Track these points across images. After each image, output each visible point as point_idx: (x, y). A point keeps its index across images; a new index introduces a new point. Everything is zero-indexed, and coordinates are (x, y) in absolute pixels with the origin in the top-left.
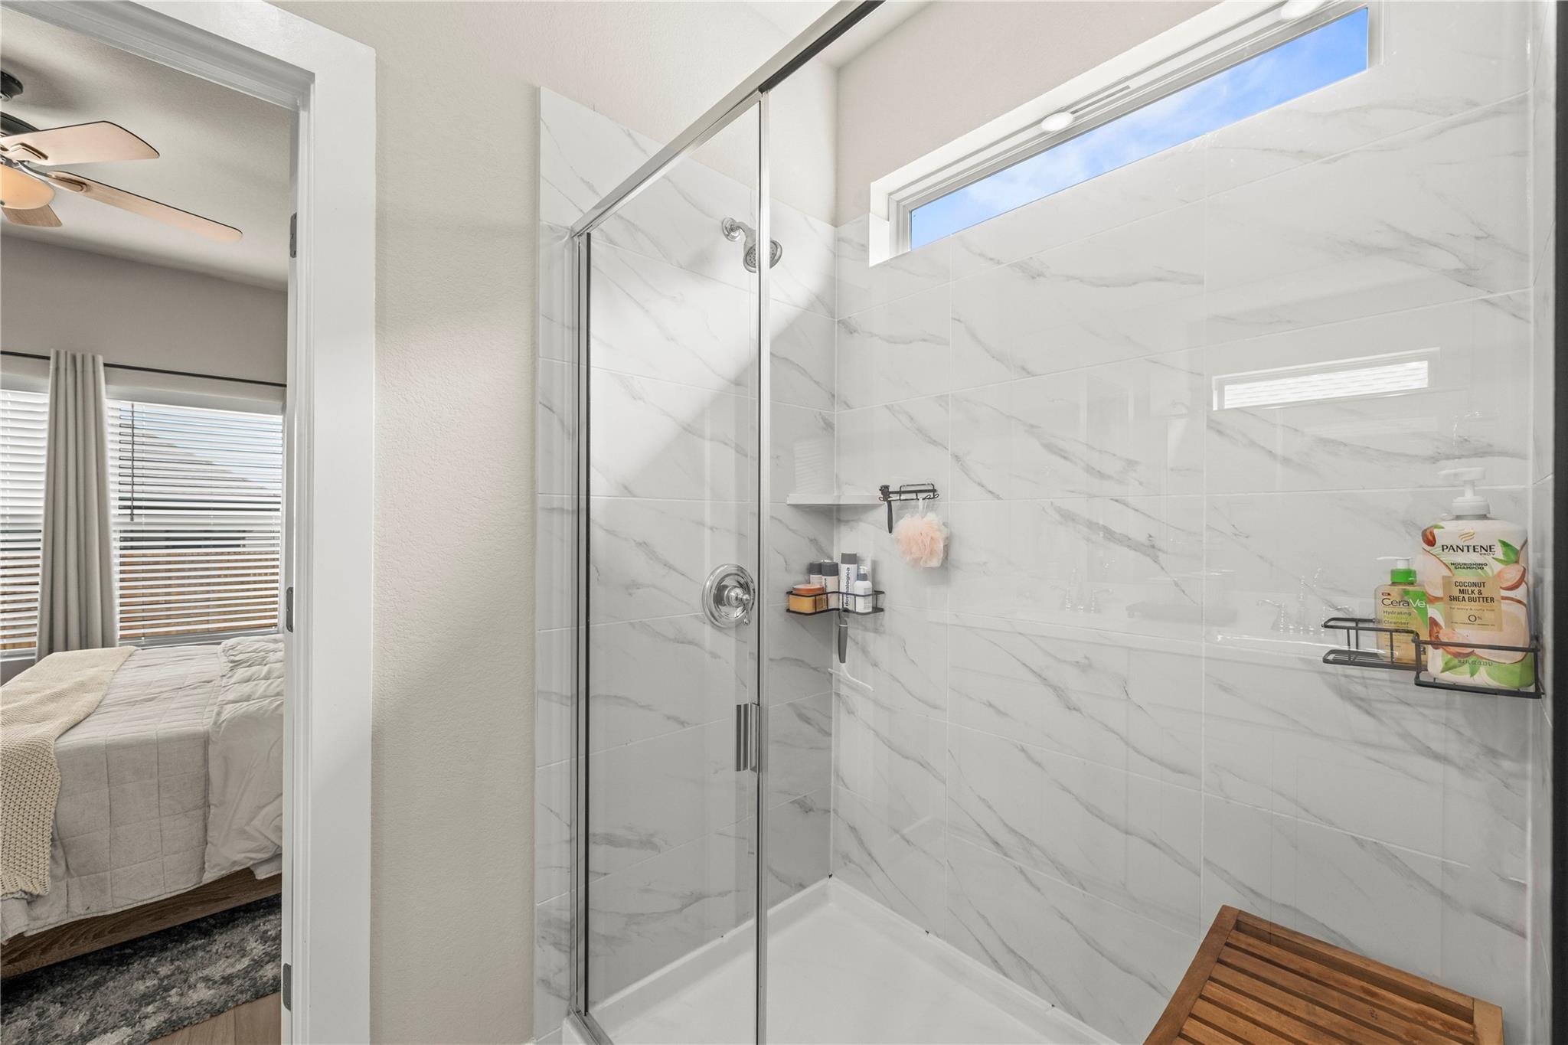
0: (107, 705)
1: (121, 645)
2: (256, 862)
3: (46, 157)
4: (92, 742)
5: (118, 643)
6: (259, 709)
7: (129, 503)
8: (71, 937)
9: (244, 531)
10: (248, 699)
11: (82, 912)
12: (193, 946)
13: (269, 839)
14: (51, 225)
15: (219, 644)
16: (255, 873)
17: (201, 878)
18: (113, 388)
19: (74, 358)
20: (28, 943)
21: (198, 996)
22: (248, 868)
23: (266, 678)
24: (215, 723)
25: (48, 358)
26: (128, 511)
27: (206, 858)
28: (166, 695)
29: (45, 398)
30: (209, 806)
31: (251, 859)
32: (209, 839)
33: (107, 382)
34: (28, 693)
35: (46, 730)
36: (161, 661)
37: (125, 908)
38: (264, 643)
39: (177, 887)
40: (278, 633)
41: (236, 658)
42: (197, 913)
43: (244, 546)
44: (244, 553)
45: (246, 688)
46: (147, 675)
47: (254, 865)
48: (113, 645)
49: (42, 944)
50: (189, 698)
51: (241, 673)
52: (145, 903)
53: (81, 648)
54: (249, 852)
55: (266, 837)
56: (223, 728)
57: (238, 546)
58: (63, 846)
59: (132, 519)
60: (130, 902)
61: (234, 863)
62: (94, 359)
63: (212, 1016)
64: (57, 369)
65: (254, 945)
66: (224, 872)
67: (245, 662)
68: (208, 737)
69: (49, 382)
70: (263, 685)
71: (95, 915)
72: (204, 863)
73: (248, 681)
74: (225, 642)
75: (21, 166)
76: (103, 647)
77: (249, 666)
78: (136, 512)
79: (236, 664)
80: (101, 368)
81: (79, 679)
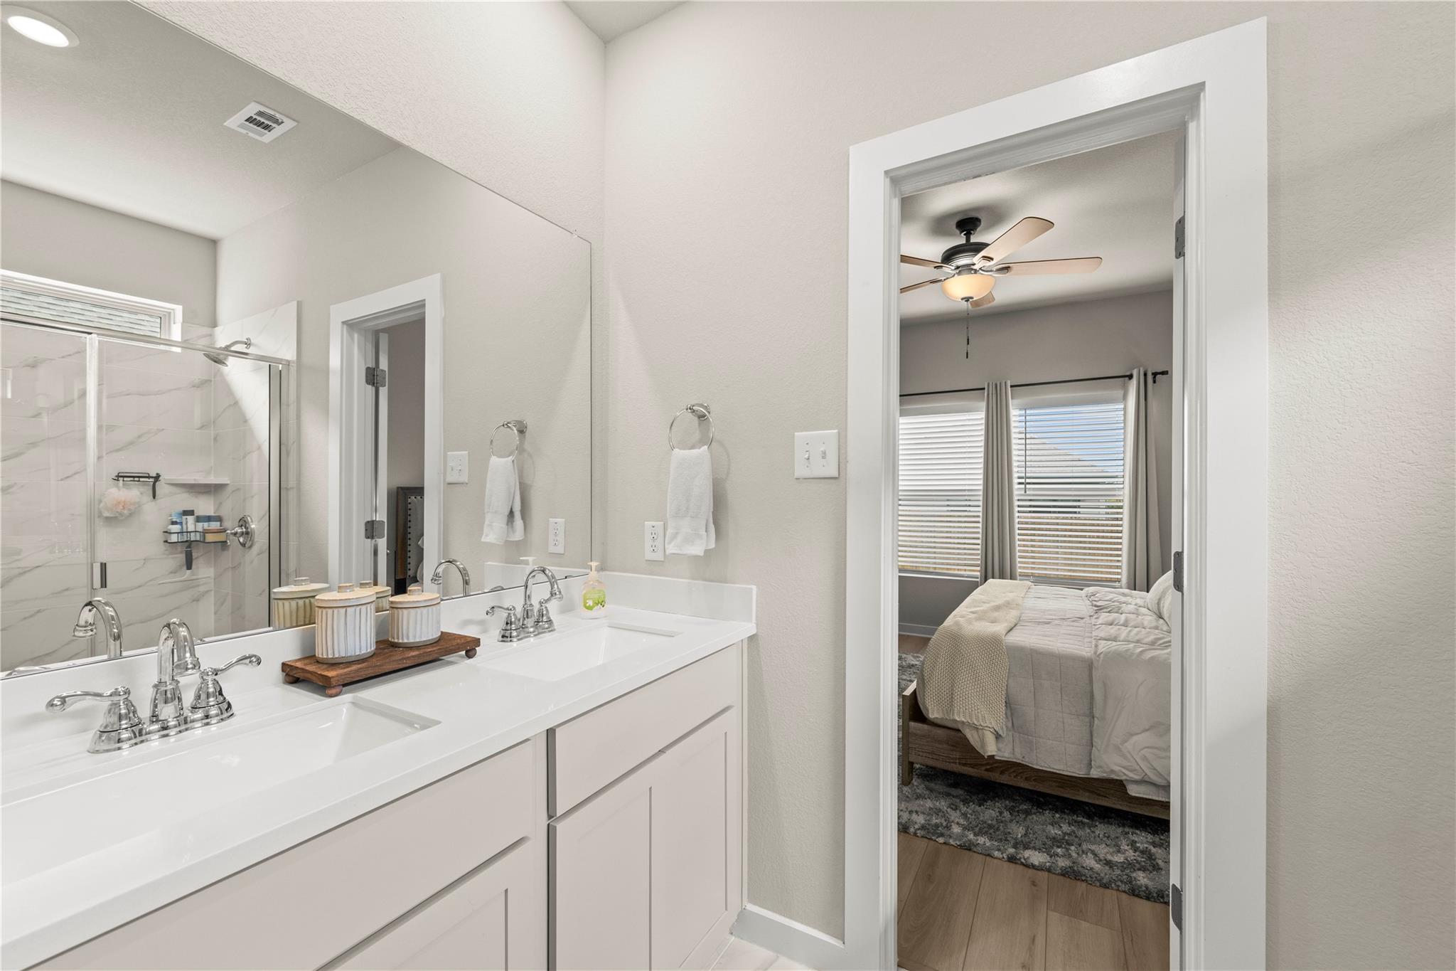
0: (1024, 621)
1: (1020, 580)
2: (1128, 778)
3: (992, 259)
4: (1023, 644)
5: (1018, 578)
6: (1127, 651)
7: (1023, 481)
8: (1014, 772)
9: (1079, 501)
10: (1115, 639)
11: (1021, 758)
12: (1082, 821)
13: (1138, 764)
14: (990, 302)
15: (1082, 590)
16: (1127, 788)
17: (1090, 771)
18: (1016, 401)
19: (996, 385)
20: (995, 763)
21: (1090, 863)
22: (1121, 781)
23: (1125, 625)
24: (1095, 653)
25: (984, 389)
26: (1023, 486)
27: (1092, 757)
28: (1057, 622)
29: (982, 415)
30: (1093, 717)
31: (1125, 774)
32: (1094, 744)
33: (1012, 399)
34: (984, 603)
35: (999, 629)
36: (1046, 596)
37: (1044, 769)
38: (1115, 595)
39: (1074, 770)
40: (1121, 588)
41: (1098, 604)
42: (1084, 797)
43: (1079, 513)
44: (1079, 519)
45: (1112, 630)
46: (1042, 604)
47: (1126, 780)
48: (1016, 579)
49: (1001, 767)
50: (1071, 628)
51: (1104, 617)
52: (1055, 771)
53: (1000, 578)
54: (1123, 767)
55: (1136, 761)
56: (1101, 659)
57: (1075, 513)
58: (1011, 710)
59: (1025, 492)
60: (1046, 766)
61: (1112, 771)
62: (1005, 383)
63: (1100, 886)
64: (988, 395)
65: (1126, 848)
66: (1105, 775)
67: (1106, 608)
68: (1092, 663)
69: (984, 404)
70: (1124, 633)
71: (1027, 764)
72: (1091, 761)
73: (1111, 625)
74: (1087, 589)
75: (980, 271)
76: (1011, 579)
77: (1109, 612)
78: (1028, 486)
79: (1099, 609)
80: (1009, 388)
81: (1005, 599)
